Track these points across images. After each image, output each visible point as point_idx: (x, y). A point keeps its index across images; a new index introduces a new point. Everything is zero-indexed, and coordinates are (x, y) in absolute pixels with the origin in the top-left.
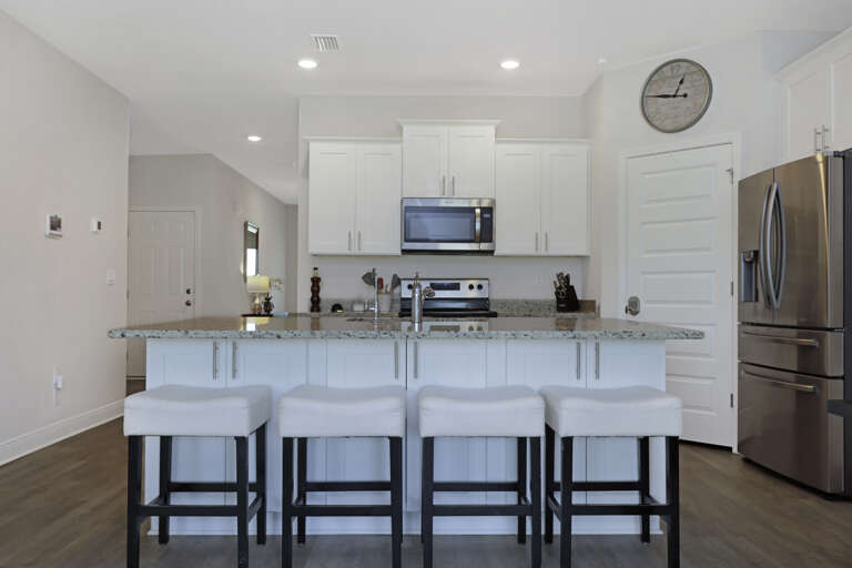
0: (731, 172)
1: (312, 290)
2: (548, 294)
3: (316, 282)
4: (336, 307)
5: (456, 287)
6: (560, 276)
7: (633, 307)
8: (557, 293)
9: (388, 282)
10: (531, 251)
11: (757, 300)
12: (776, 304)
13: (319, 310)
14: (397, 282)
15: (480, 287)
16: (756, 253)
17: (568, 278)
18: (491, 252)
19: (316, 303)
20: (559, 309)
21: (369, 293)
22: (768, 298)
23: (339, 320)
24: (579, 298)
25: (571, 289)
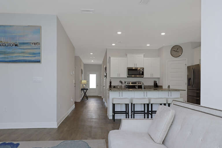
0: (186, 64)
1: (110, 84)
2: (153, 84)
3: (111, 82)
4: (114, 87)
5: (136, 83)
6: (155, 81)
7: (169, 87)
8: (154, 84)
9: (123, 82)
10: (150, 77)
11: (190, 85)
12: (193, 86)
13: (111, 87)
14: (125, 82)
15: (140, 83)
16: (190, 78)
17: (156, 82)
18: (143, 77)
19: (110, 86)
20: (155, 87)
21: (120, 84)
22: (192, 85)
23: (115, 89)
24: (158, 85)
25: (157, 84)
